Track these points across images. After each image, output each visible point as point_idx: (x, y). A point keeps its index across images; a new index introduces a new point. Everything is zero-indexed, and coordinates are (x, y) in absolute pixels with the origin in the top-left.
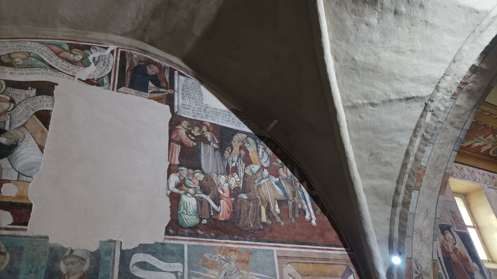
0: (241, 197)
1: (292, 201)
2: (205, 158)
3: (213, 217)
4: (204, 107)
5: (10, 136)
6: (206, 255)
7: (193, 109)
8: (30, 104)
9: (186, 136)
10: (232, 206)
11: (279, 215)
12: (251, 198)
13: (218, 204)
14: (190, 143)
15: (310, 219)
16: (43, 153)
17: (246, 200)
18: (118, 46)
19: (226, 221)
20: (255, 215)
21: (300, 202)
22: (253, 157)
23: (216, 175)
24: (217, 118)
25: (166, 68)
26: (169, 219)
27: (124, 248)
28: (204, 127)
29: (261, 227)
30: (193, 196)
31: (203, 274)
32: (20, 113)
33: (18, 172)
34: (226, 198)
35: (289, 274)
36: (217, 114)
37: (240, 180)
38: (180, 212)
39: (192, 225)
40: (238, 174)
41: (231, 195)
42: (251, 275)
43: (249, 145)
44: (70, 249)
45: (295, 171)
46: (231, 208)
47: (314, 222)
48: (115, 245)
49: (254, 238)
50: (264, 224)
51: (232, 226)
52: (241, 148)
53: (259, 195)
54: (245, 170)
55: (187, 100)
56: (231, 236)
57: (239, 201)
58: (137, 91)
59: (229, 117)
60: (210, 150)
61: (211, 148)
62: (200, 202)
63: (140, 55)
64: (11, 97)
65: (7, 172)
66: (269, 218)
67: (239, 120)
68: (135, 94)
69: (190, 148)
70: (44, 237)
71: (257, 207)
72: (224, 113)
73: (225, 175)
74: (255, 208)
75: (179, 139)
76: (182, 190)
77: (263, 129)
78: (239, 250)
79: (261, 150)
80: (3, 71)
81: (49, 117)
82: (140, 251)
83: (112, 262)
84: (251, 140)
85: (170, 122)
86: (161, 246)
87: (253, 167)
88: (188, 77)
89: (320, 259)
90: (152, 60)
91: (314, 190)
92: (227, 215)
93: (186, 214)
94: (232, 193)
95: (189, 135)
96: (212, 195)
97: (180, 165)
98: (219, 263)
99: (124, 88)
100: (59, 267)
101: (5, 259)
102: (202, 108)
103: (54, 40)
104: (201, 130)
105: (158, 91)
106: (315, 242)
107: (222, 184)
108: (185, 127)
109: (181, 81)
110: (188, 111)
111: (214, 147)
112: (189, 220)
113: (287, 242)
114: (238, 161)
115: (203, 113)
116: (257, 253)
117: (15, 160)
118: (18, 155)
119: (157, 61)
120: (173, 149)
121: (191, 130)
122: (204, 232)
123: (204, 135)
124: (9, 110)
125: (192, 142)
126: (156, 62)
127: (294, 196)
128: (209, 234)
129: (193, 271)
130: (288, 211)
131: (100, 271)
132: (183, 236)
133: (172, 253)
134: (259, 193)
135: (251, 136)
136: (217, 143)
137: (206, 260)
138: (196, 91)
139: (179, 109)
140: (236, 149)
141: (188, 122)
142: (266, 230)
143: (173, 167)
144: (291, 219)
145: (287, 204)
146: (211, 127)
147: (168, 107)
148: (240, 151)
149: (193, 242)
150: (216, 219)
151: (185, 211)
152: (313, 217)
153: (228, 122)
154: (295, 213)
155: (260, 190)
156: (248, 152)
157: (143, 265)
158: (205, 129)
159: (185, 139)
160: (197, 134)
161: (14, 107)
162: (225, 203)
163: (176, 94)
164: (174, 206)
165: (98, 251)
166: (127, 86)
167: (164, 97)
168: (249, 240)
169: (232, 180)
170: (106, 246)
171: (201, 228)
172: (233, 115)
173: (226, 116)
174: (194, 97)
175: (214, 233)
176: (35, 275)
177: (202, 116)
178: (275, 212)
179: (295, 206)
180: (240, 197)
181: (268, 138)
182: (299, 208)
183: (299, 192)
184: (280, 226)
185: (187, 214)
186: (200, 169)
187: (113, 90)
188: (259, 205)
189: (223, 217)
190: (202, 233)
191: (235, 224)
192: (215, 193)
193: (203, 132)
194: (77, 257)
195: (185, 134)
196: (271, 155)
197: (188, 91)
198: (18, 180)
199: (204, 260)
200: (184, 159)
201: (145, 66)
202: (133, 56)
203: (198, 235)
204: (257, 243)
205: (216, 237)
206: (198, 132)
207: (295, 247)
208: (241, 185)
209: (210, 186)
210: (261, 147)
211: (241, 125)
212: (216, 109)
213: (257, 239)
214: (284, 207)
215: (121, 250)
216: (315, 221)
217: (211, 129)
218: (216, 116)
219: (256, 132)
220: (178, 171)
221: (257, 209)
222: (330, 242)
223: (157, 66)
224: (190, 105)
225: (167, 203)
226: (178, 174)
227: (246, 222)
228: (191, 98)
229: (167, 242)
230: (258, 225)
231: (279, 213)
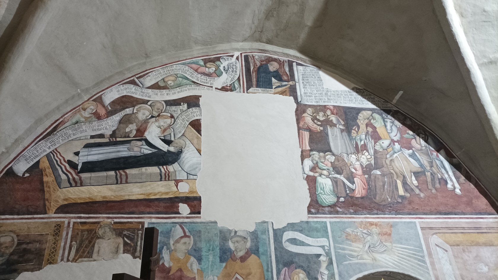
0: (375, 174)
1: (429, 171)
2: (333, 140)
3: (349, 195)
4: (325, 92)
5: (176, 145)
6: (347, 230)
7: (315, 95)
8: (185, 117)
9: (313, 122)
10: (367, 182)
11: (417, 187)
12: (385, 173)
13: (353, 183)
14: (317, 128)
15: (452, 187)
16: (201, 155)
17: (379, 175)
18: (241, 51)
19: (362, 198)
20: (391, 190)
21: (439, 172)
22: (381, 132)
23: (347, 155)
24: (339, 100)
25: (285, 62)
26: (309, 200)
27: (275, 228)
28: (328, 111)
29: (400, 200)
30: (327, 177)
31: (347, 247)
32: (179, 125)
33: (186, 172)
34: (360, 176)
35: (436, 245)
36: (338, 96)
37: (371, 157)
38: (318, 193)
39: (331, 204)
40: (368, 151)
41: (364, 173)
42: (395, 247)
43: (375, 121)
44: (234, 230)
45: (430, 140)
46: (366, 184)
47: (458, 191)
48: (268, 226)
49: (393, 212)
50: (402, 197)
51: (369, 202)
52: (367, 125)
53: (393, 169)
54: (374, 146)
55: (308, 88)
56: (370, 211)
57: (372, 177)
58: (264, 89)
59: (351, 96)
60: (336, 132)
61: (337, 130)
62: (335, 182)
63: (261, 55)
64: (170, 114)
65: (179, 174)
66: (406, 191)
67: (362, 98)
68: (262, 92)
69: (318, 133)
70: (214, 222)
71: (392, 181)
72: (346, 93)
73: (355, 154)
74: (390, 182)
75: (307, 126)
76: (316, 172)
77: (388, 102)
78: (380, 223)
79: (389, 124)
80: (162, 93)
81: (200, 125)
82: (289, 230)
83: (268, 239)
84: (376, 116)
85: (296, 112)
86: (306, 224)
87: (383, 143)
88: (306, 66)
89: (470, 228)
90: (271, 57)
91: (455, 158)
92: (363, 192)
93: (323, 194)
94: (364, 170)
95: (315, 121)
96: (345, 174)
97: (311, 150)
98: (362, 236)
99: (252, 88)
100: (229, 246)
101: (190, 240)
102: (324, 93)
103: (192, 60)
104: (325, 114)
105: (281, 85)
106: (462, 212)
107: (353, 163)
108: (310, 114)
109: (300, 71)
110: (311, 98)
111: (340, 128)
112: (328, 200)
113: (429, 213)
114: (366, 139)
115: (325, 98)
116: (399, 226)
117: (183, 163)
118: (184, 159)
119: (276, 57)
120: (302, 136)
121: (316, 116)
122: (343, 209)
123: (329, 118)
124: (171, 124)
125: (319, 127)
126: (275, 59)
127: (432, 166)
128: (348, 211)
129: (339, 245)
130: (427, 182)
131: (260, 247)
132: (324, 214)
133: (317, 230)
134: (393, 168)
135: (376, 111)
136: (342, 124)
137: (348, 234)
138: (315, 77)
139: (302, 98)
140: (363, 127)
141: (312, 108)
142: (405, 203)
143: (305, 152)
144: (431, 190)
145: (425, 175)
146: (334, 110)
147: (292, 98)
148: (367, 129)
149: (334, 219)
150: (353, 196)
151: (322, 192)
152: (457, 185)
153: (351, 102)
154: (434, 183)
155: (393, 164)
156: (375, 128)
157: (294, 241)
158: (329, 112)
159: (312, 125)
160: (322, 119)
161: (175, 121)
162: (359, 180)
163: (297, 84)
164: (312, 188)
165: (255, 231)
166: (255, 86)
167: (288, 90)
168: (389, 213)
169: (363, 158)
170: (261, 227)
171: (339, 205)
172: (355, 94)
173: (348, 96)
174: (315, 84)
175: (352, 209)
176: (213, 252)
177: (324, 100)
178: (412, 185)
179: (434, 177)
180: (373, 174)
181: (395, 111)
182: (439, 178)
183: (437, 161)
184: (420, 198)
185: (325, 194)
186: (331, 151)
187: (244, 92)
188: (394, 180)
189: (360, 194)
190: (341, 210)
191: (372, 199)
192: (348, 172)
193: (328, 116)
194: (240, 236)
195: (311, 121)
196: (401, 127)
197: (308, 80)
198: (187, 179)
199: (347, 235)
200: (314, 144)
201: (266, 64)
202: (255, 58)
203: (337, 212)
204: (397, 216)
205: (355, 213)
206: (323, 117)
207: (439, 218)
208: (373, 162)
209: (342, 166)
210: (389, 121)
211: (364, 102)
212: (337, 91)
213: (397, 212)
214: (421, 179)
215: (273, 229)
216: (460, 190)
217: (335, 111)
218: (337, 98)
219: (381, 107)
220: (310, 156)
221: (393, 184)
222: (480, 210)
223: (277, 62)
224: (312, 92)
225: (305, 186)
226: (311, 158)
227: (383, 197)
228: (312, 85)
229: (311, 220)
230: (396, 199)
231: (417, 185)
